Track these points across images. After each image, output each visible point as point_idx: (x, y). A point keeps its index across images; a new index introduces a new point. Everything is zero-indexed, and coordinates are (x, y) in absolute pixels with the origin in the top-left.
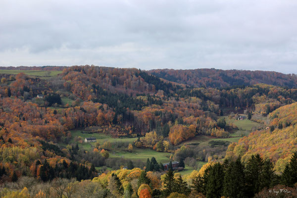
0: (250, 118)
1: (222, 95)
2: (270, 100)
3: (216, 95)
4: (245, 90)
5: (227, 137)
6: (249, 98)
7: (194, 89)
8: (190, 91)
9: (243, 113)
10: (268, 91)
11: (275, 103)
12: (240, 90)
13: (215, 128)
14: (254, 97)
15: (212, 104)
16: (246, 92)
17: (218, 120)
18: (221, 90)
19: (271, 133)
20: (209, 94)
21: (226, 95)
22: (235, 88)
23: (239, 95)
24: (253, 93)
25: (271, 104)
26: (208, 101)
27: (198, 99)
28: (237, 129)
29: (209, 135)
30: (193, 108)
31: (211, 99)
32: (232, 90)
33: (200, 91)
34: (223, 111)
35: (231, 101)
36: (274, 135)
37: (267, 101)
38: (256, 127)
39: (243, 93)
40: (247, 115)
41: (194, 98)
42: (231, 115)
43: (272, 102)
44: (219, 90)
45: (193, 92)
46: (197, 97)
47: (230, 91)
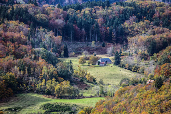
0: (118, 62)
1: (66, 18)
2: (156, 29)
3: (57, 18)
4: (110, 11)
5: (74, 98)
6: (117, 25)
7: (15, 6)
8: (6, 9)
9: (104, 52)
10: (154, 13)
11: (165, 36)
12: (101, 11)
14: (126, 24)
16: (111, 13)
17: (59, 65)
18: (66, 9)
19: (157, 92)
20: (43, 16)
21: (74, 20)
22: (92, 6)
24: (124, 16)
25: (157, 38)
26: (41, 29)
27: (21, 25)
28: (93, 81)
29: (41, 92)
30: (13, 41)
32: (87, 10)
33: (26, 10)
35: (84, 30)
36: (163, 95)
37: (151, 30)
38: (128, 80)
40: (113, 57)
41: (13, 23)
42: (82, 56)
43: (160, 33)
44: (61, 10)
45: (13, 12)
46: (21, 21)
47: (83, 11)
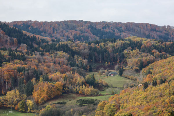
0: (121, 74)
1: (90, 49)
2: (144, 54)
3: (85, 49)
4: (115, 44)
5: (96, 96)
6: (120, 52)
7: (60, 43)
8: (55, 45)
9: (113, 69)
10: (141, 44)
11: (148, 58)
12: (110, 44)
13: (84, 85)
14: (125, 52)
15: (80, 59)
16: (116, 46)
17: (87, 77)
18: (90, 43)
19: (144, 91)
20: (77, 49)
21: (95, 49)
22: (105, 41)
23: (110, 50)
24: (124, 47)
25: (144, 59)
26: (76, 56)
27: (65, 54)
28: (107, 86)
29: (77, 93)
30: (59, 63)
31: (78, 53)
32: (102, 44)
33: (67, 45)
34: (92, 67)
35: (101, 56)
36: (148, 92)
37: (140, 55)
38: (127, 84)
39: (114, 48)
40: (118, 71)
41: (60, 53)
42: (100, 71)
43: (146, 56)
44: (87, 44)
45: (59, 46)
46: (64, 51)
47: (100, 44)
